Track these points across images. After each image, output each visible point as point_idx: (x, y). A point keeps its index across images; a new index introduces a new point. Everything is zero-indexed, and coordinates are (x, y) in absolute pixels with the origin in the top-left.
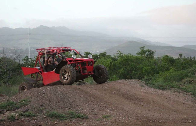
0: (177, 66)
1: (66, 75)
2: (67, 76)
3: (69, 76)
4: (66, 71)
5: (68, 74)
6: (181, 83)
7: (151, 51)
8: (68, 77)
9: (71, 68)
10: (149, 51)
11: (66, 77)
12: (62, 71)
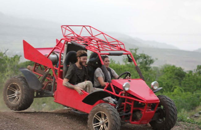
0: (188, 84)
1: (101, 121)
2: (103, 124)
3: (107, 124)
4: (100, 115)
5: (104, 120)
6: (193, 112)
7: (148, 57)
8: (105, 125)
9: (110, 109)
10: (145, 58)
11: (102, 126)
12: (93, 115)
